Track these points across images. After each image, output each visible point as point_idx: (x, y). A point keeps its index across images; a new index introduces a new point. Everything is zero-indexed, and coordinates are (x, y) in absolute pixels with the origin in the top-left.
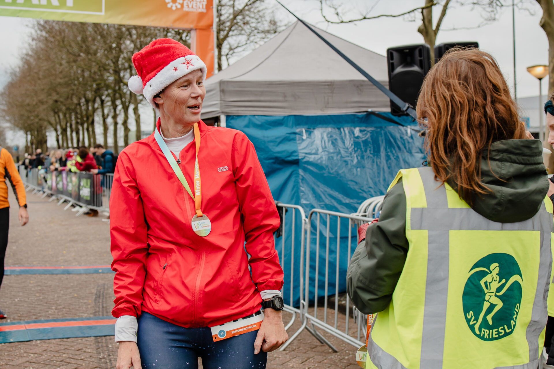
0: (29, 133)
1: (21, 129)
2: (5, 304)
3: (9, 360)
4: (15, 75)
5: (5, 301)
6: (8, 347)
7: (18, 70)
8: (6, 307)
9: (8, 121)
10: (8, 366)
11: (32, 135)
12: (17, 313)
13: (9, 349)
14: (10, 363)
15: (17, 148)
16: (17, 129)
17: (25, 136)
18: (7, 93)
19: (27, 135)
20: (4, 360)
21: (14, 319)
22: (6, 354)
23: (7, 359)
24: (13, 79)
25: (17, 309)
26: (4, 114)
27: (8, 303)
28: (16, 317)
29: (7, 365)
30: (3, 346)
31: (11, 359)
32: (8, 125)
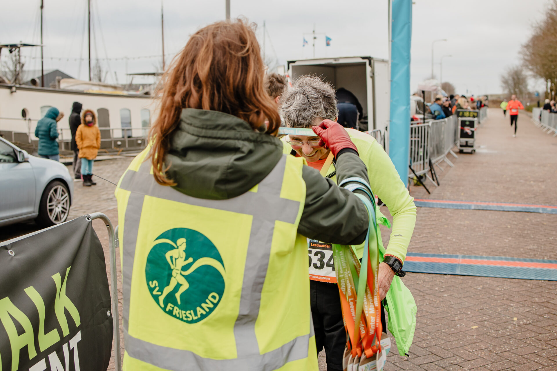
0: (549, 80)
1: (542, 76)
2: (540, 240)
3: (550, 298)
4: (541, 29)
5: (540, 238)
6: (548, 285)
7: (542, 24)
8: (542, 244)
9: (531, 70)
10: (550, 304)
11: (552, 82)
12: (552, 252)
13: (549, 287)
14: (551, 302)
15: (538, 94)
16: (538, 76)
17: (545, 83)
18: (531, 44)
19: (547, 82)
20: (545, 297)
21: (551, 257)
22: (546, 291)
23: (548, 296)
24: (537, 33)
25: (552, 248)
26: (528, 63)
27: (543, 240)
28: (552, 256)
29: (549, 302)
30: (543, 283)
31: (551, 297)
32: (530, 73)
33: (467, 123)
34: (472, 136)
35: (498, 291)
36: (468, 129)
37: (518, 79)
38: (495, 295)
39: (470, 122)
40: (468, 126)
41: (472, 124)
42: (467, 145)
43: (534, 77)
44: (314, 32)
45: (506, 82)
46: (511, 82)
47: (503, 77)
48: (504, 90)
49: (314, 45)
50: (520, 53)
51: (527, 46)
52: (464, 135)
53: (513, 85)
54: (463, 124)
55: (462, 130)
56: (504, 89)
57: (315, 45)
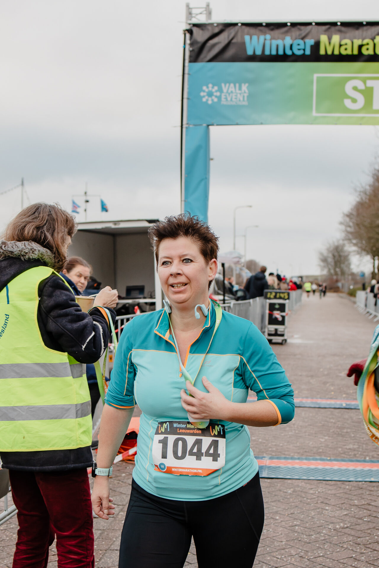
0: (376, 258)
1: (368, 253)
2: (361, 439)
3: (371, 500)
4: (365, 193)
5: (362, 437)
6: (370, 486)
7: (368, 188)
8: (363, 444)
9: (355, 245)
10: (371, 506)
12: (375, 451)
13: (370, 488)
14: (373, 504)
15: (363, 275)
16: (364, 253)
17: (372, 261)
18: (355, 213)
19: (374, 260)
20: (366, 500)
21: (373, 457)
22: (367, 493)
23: (369, 498)
24: (362, 199)
25: (375, 447)
26: (350, 236)
27: (365, 439)
28: (376, 456)
29: (369, 505)
30: (363, 484)
31: (373, 499)
32: (354, 248)
33: (277, 306)
34: (282, 323)
35: (312, 494)
36: (278, 314)
37: (340, 256)
38: (307, 499)
39: (279, 304)
40: (278, 310)
41: (282, 308)
42: (276, 334)
43: (358, 253)
44: (86, 193)
45: (324, 260)
46: (330, 260)
47: (321, 254)
48: (322, 270)
49: (85, 210)
50: (341, 223)
51: (349, 216)
52: (273, 321)
53: (333, 264)
54: (272, 307)
55: (271, 315)
56: (322, 268)
57: (87, 211)
